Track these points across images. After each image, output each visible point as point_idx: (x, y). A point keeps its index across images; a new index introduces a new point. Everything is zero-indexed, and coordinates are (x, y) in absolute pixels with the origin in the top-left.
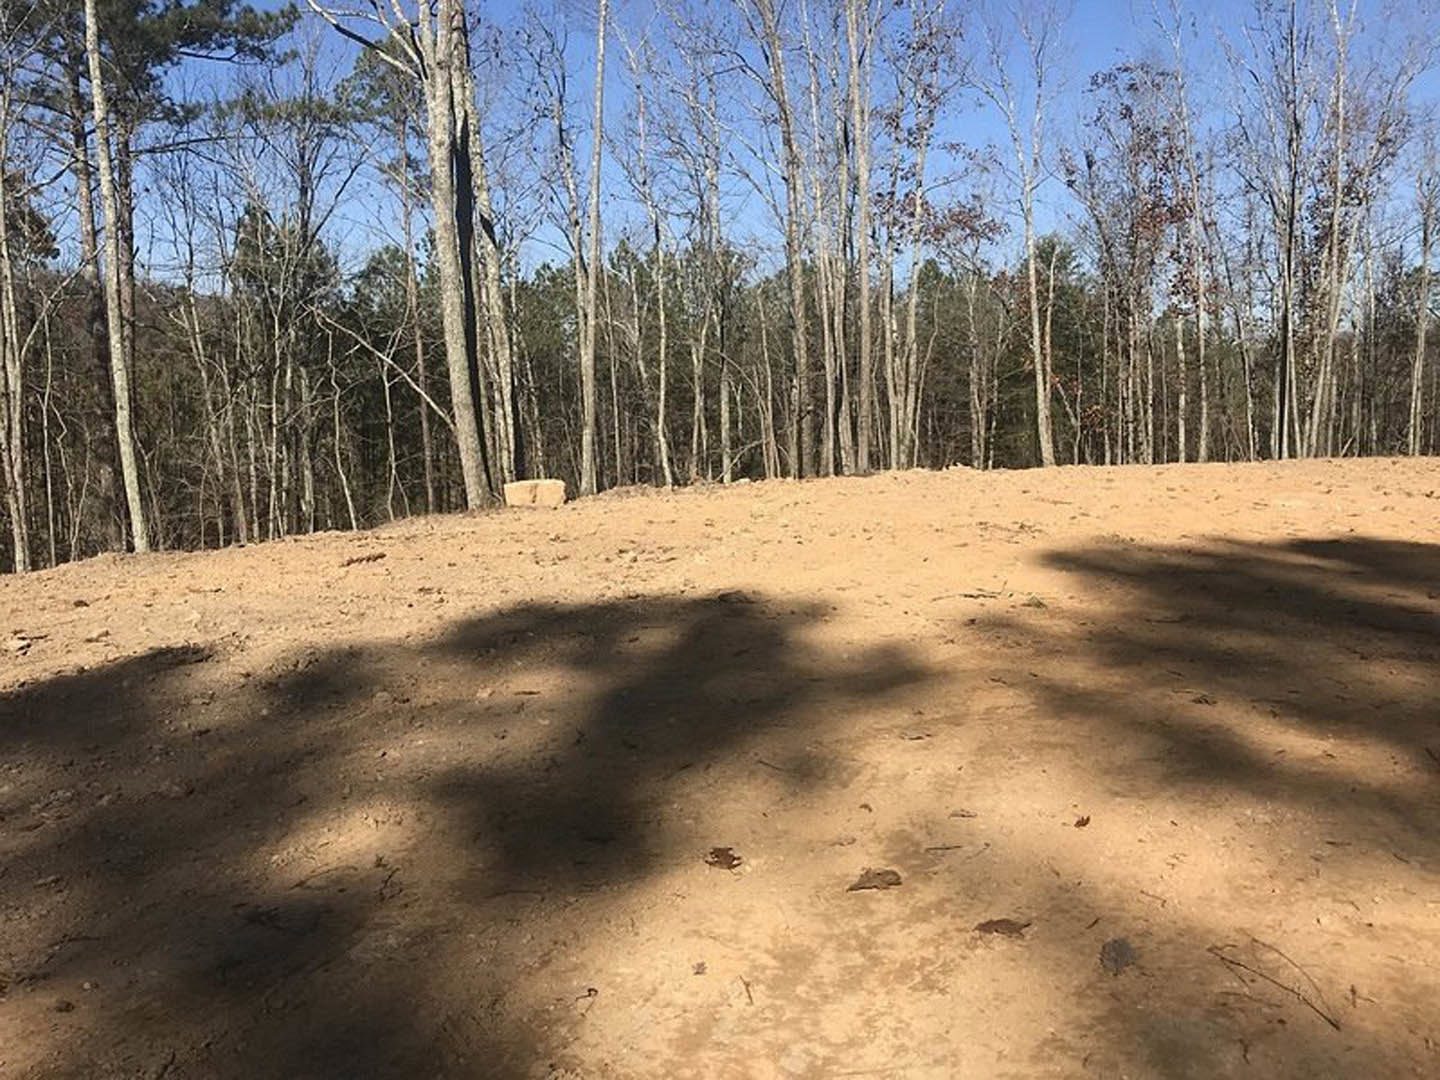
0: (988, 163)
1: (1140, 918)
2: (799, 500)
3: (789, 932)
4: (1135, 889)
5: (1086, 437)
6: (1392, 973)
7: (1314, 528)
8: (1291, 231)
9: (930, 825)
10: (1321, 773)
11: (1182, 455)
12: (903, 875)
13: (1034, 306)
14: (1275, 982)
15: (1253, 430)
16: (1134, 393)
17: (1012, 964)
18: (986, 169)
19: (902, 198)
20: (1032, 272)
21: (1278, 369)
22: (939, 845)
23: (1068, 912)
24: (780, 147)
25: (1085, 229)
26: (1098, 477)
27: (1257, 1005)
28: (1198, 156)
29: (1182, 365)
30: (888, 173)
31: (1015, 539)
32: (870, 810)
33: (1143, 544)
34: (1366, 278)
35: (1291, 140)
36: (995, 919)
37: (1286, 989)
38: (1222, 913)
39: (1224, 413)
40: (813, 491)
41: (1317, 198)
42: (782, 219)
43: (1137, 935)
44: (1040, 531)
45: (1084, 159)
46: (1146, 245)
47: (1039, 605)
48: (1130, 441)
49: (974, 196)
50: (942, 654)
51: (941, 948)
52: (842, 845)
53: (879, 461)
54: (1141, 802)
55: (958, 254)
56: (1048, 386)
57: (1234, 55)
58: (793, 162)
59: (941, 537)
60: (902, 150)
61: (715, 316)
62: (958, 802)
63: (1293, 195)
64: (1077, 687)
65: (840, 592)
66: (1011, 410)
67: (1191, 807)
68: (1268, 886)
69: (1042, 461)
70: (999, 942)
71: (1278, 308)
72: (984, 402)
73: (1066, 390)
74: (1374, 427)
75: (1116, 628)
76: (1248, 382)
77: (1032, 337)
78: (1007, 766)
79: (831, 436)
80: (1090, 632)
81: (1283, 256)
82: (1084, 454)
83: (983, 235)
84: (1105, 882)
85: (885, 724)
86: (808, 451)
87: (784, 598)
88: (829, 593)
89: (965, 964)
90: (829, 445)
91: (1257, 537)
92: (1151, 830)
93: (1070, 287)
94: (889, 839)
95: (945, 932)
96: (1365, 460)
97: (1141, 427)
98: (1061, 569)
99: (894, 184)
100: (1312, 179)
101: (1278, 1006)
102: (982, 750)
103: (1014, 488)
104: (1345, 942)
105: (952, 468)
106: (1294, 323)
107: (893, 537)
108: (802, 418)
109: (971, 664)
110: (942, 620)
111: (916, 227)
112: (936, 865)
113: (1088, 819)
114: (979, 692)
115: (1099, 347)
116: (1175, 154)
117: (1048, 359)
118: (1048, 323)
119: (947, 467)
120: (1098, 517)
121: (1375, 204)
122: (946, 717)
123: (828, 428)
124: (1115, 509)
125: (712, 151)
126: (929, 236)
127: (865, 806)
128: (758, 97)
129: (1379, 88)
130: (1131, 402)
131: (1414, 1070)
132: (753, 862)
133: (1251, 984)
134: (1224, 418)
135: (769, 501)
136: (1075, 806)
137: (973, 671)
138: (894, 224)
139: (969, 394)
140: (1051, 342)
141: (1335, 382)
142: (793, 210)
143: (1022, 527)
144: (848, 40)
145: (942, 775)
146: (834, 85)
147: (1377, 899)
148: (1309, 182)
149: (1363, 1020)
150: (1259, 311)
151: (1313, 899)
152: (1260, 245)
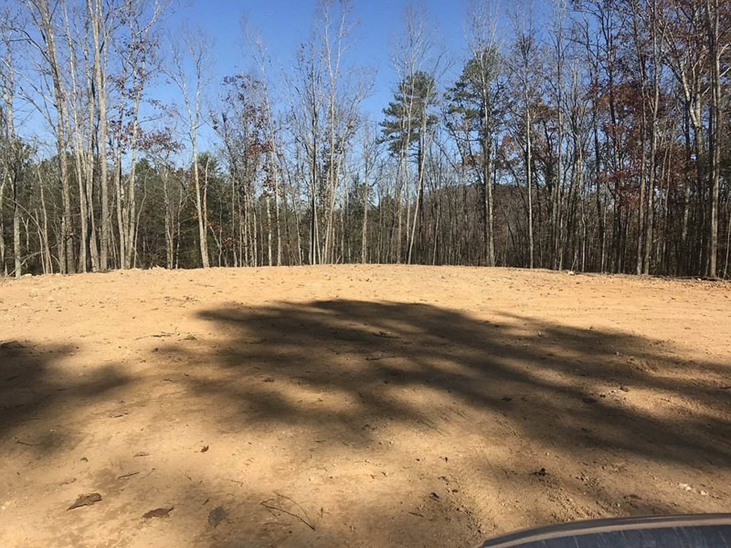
0: (172, 112)
1: (230, 494)
2: (62, 286)
3: (28, 542)
4: (228, 480)
5: (225, 253)
6: (338, 498)
7: (322, 297)
8: (315, 162)
9: (122, 463)
10: (316, 409)
11: (270, 263)
12: (103, 494)
13: (198, 186)
14: (289, 513)
15: (301, 251)
16: (248, 232)
17: (161, 532)
18: (171, 115)
19: (127, 125)
20: (196, 170)
21: (311, 224)
22: (127, 474)
23: (193, 498)
24: (53, 88)
25: (223, 151)
26: (228, 273)
27: (280, 526)
28: (275, 122)
29: (270, 220)
30: (118, 111)
31: (184, 305)
32: (87, 460)
33: (247, 305)
34: (345, 186)
35: (313, 121)
36: (154, 509)
37: (294, 515)
38: (269, 484)
39: (288, 243)
40: (72, 281)
41: (325, 149)
42: (54, 128)
43: (228, 503)
44: (196, 301)
45: (222, 117)
46: (252, 161)
47: (193, 338)
48: (246, 255)
49: (166, 128)
50: (138, 368)
51: (122, 532)
52: (67, 483)
53: (113, 264)
54: (236, 435)
55: (157, 157)
56: (205, 227)
57: (288, 78)
58: (60, 97)
59: (144, 305)
60: (126, 100)
61: (10, 179)
62: (140, 448)
63: (315, 146)
64: (208, 380)
65: (82, 338)
66: (188, 239)
67: (258, 434)
68: (290, 467)
69: (202, 265)
70: (155, 522)
71: (310, 196)
72: (172, 234)
73: (214, 230)
74: (349, 251)
75: (230, 348)
76: (298, 229)
77: (196, 202)
78: (168, 425)
79: (84, 250)
80: (218, 351)
81: (312, 173)
82: (224, 262)
83: (170, 149)
84: (214, 479)
85: (101, 410)
86: (71, 258)
87: (46, 344)
88: (75, 339)
89: (135, 538)
90: (84, 254)
91: (298, 301)
92: (239, 448)
93: (216, 179)
94: (98, 475)
95: (125, 522)
96: (346, 265)
97: (251, 249)
98: (206, 319)
99: (121, 117)
100: (322, 140)
101: (289, 525)
102: (155, 418)
103: (186, 279)
104: (320, 488)
105: (154, 268)
106: (316, 203)
107: (117, 306)
108: (67, 240)
109: (154, 372)
110: (140, 350)
111: (134, 141)
112: (124, 485)
113: (208, 447)
114: (157, 387)
115: (230, 209)
116: (264, 120)
117: (205, 213)
118: (205, 196)
119: (151, 268)
120: (227, 293)
121: (348, 154)
122: (137, 402)
123: (83, 246)
124: (235, 289)
125: (9, 84)
126: (141, 147)
127: (85, 459)
128: (39, 59)
129: (347, 104)
130: (246, 236)
131: (345, 542)
132: (7, 503)
133: (278, 517)
134: (288, 246)
135: (43, 287)
136: (202, 441)
137: (154, 376)
138: (121, 139)
139: (164, 230)
140: (207, 205)
141: (334, 230)
142: (61, 124)
143: (187, 299)
144: (93, 37)
145: (131, 434)
146: (86, 59)
147: (335, 465)
148: (321, 141)
149: (325, 523)
150: (302, 197)
151: (308, 469)
152: (302, 167)
